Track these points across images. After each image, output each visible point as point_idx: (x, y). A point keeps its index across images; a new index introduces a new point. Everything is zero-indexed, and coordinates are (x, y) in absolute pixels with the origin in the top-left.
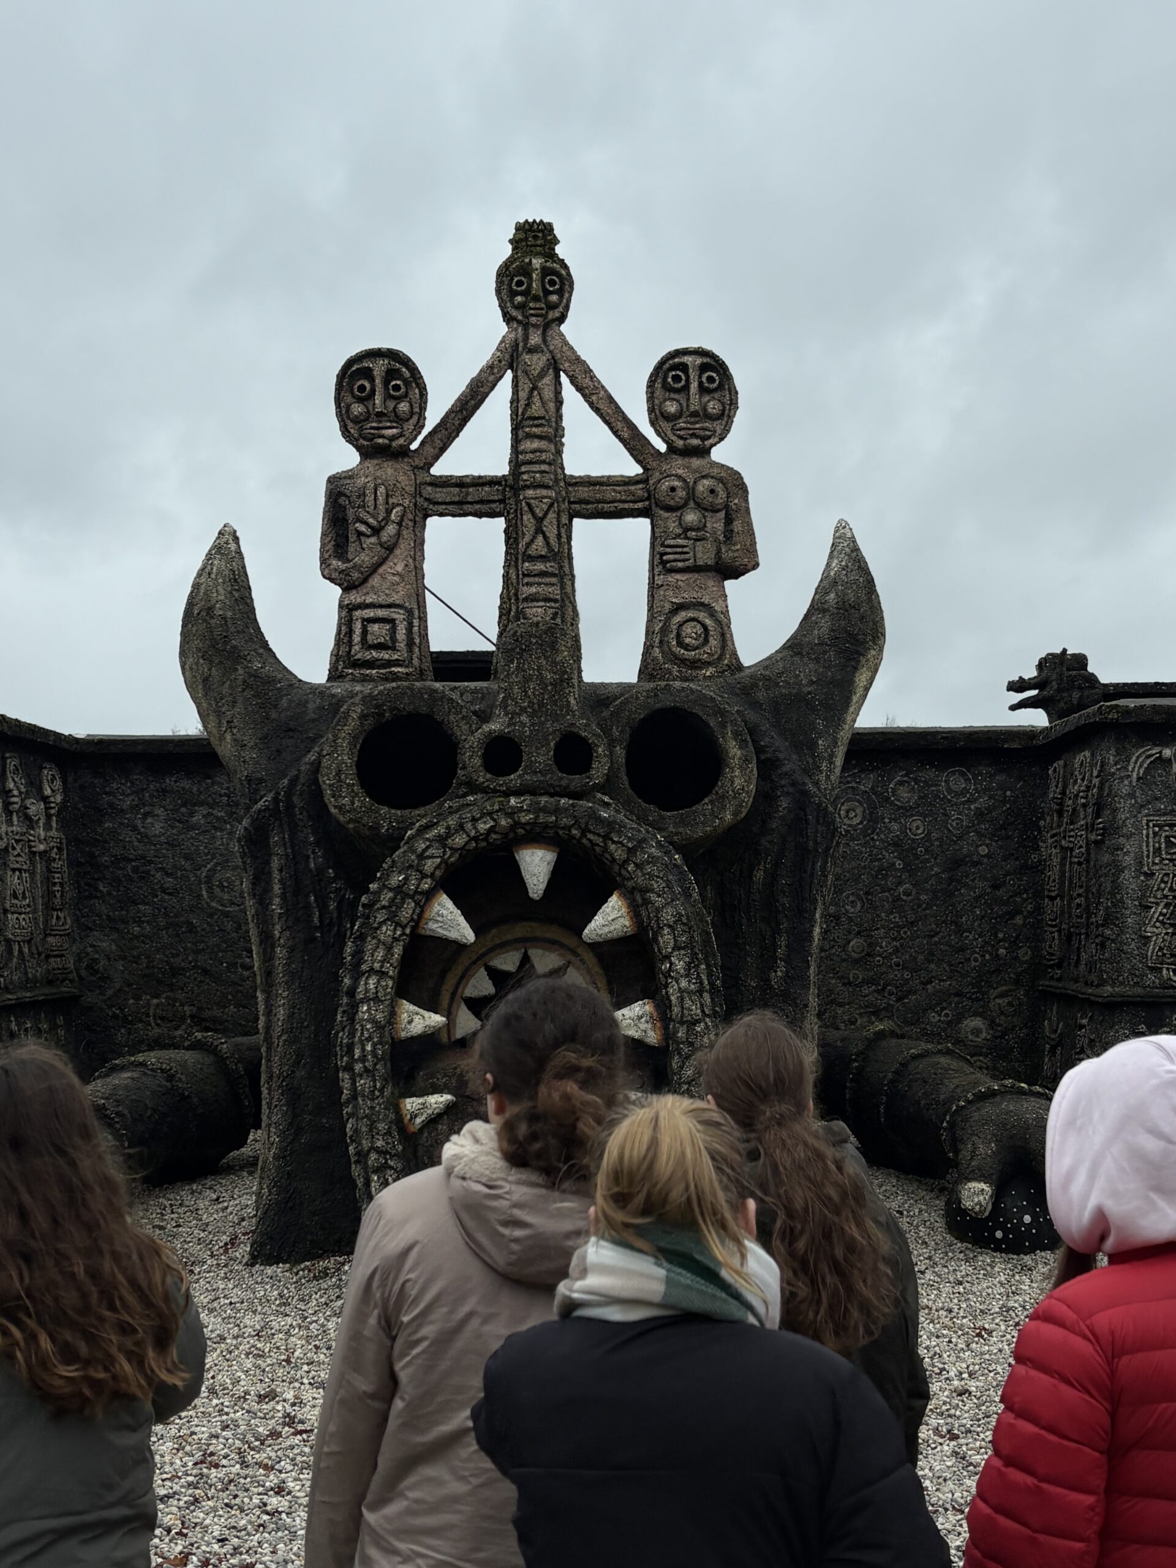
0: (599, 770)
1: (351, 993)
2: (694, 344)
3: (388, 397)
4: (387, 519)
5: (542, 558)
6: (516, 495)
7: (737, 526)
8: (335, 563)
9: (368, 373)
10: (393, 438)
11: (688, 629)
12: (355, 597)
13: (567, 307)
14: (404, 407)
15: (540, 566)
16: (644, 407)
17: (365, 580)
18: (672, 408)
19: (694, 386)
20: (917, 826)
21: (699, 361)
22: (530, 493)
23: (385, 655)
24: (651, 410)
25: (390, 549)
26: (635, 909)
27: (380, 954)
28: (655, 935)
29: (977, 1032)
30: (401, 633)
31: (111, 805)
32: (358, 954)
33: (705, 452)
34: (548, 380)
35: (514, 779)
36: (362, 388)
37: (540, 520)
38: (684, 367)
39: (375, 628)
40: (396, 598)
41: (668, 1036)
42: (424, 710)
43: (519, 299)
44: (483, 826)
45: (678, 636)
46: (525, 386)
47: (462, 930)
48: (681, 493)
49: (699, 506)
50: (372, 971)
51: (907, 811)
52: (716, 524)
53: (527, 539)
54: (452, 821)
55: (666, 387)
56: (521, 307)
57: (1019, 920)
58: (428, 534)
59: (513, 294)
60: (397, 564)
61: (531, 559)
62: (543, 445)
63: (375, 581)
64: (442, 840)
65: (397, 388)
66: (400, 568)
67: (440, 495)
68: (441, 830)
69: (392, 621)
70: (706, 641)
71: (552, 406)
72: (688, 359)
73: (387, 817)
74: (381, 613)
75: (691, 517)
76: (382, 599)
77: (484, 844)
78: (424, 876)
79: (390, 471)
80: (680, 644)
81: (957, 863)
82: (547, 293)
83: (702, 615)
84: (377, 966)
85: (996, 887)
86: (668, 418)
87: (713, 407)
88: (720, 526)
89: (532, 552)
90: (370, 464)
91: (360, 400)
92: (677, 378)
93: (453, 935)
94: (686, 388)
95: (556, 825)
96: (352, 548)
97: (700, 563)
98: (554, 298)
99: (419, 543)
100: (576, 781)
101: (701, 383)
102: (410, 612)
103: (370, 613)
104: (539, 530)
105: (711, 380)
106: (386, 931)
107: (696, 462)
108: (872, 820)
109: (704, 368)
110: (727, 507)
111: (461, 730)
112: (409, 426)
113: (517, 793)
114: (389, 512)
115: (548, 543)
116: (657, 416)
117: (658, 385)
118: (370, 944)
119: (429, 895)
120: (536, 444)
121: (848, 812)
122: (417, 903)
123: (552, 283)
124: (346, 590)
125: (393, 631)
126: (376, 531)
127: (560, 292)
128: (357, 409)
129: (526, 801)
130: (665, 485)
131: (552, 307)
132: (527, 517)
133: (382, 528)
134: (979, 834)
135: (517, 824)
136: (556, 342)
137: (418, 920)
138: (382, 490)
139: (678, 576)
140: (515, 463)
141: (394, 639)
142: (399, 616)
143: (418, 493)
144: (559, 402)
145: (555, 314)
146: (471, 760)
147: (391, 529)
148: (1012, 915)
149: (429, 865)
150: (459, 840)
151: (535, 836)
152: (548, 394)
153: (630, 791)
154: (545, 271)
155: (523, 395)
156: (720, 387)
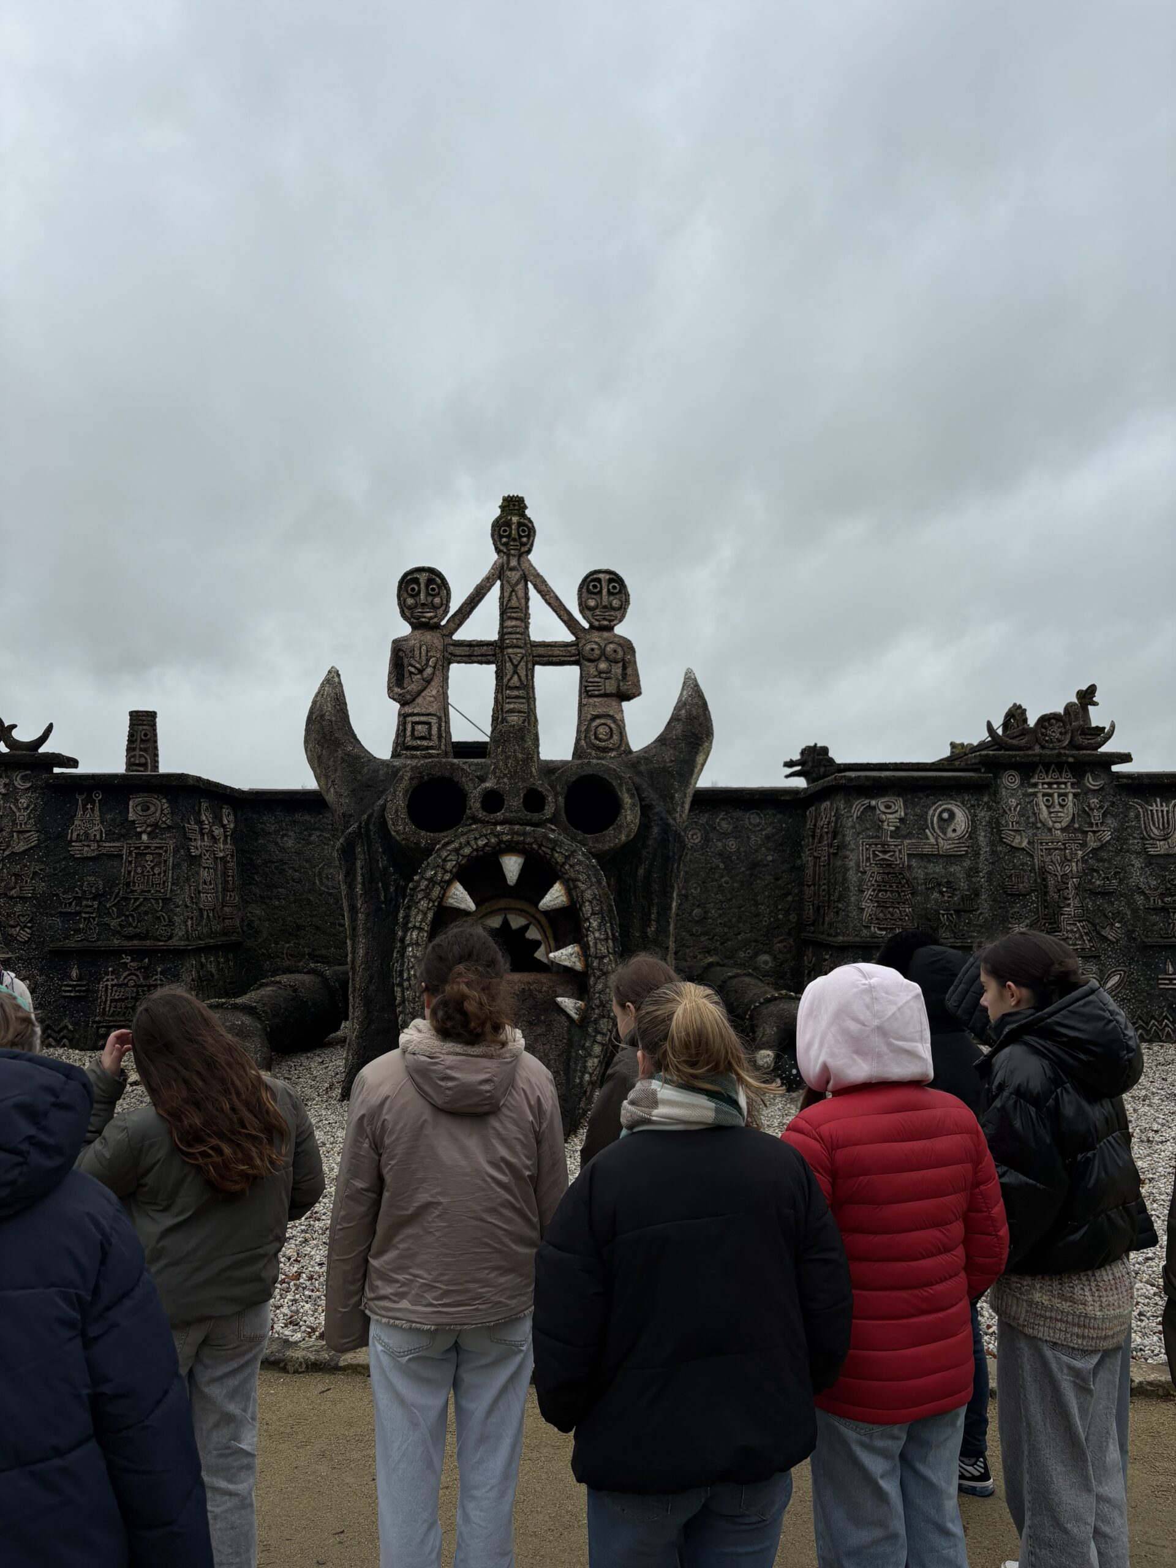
0: (549, 810)
1: (402, 940)
2: (604, 567)
3: (428, 594)
4: (427, 665)
5: (517, 688)
6: (502, 652)
7: (629, 671)
8: (397, 690)
9: (416, 581)
10: (431, 618)
11: (601, 730)
12: (408, 709)
13: (532, 545)
14: (437, 600)
15: (516, 693)
16: (576, 603)
17: (414, 700)
18: (592, 603)
19: (605, 591)
20: (732, 844)
21: (608, 577)
22: (510, 650)
23: (425, 743)
24: (580, 605)
25: (428, 682)
26: (569, 891)
27: (419, 918)
28: (581, 906)
29: (766, 963)
30: (434, 731)
31: (263, 830)
32: (407, 917)
33: (610, 629)
34: (521, 586)
35: (499, 815)
36: (413, 589)
37: (515, 666)
38: (599, 580)
39: (420, 727)
40: (432, 710)
41: (587, 965)
42: (447, 775)
43: (504, 540)
44: (481, 843)
45: (595, 733)
46: (508, 590)
47: (469, 904)
48: (597, 652)
49: (607, 659)
50: (415, 927)
51: (726, 835)
52: (617, 670)
53: (508, 677)
54: (463, 840)
55: (589, 592)
56: (506, 544)
57: (790, 898)
58: (451, 674)
59: (501, 537)
60: (432, 691)
61: (510, 688)
62: (518, 623)
63: (419, 700)
64: (457, 851)
65: (433, 589)
66: (434, 692)
67: (458, 651)
68: (456, 845)
69: (429, 724)
70: (611, 736)
71: (523, 601)
72: (601, 576)
73: (424, 837)
74: (423, 719)
75: (603, 666)
76: (424, 711)
77: (481, 853)
78: (446, 872)
79: (429, 637)
80: (596, 738)
81: (754, 865)
82: (520, 537)
83: (609, 722)
84: (418, 924)
85: (777, 879)
86: (590, 609)
87: (616, 603)
88: (619, 671)
89: (511, 684)
90: (418, 633)
91: (412, 596)
92: (595, 587)
93: (463, 906)
94: (600, 592)
95: (523, 842)
96: (406, 681)
97: (608, 692)
98: (524, 540)
99: (446, 679)
100: (535, 817)
101: (608, 590)
102: (440, 718)
103: (416, 719)
104: (515, 672)
105: (614, 587)
106: (424, 904)
107: (606, 634)
108: (706, 840)
109: (610, 581)
110: (623, 660)
111: (468, 786)
112: (440, 611)
113: (501, 823)
114: (428, 660)
115: (520, 680)
116: (583, 608)
117: (584, 590)
118: (414, 912)
119: (449, 883)
120: (514, 623)
121: (692, 835)
122: (442, 888)
123: (524, 531)
124: (403, 705)
125: (430, 729)
126: (421, 671)
127: (528, 536)
128: (410, 601)
129: (506, 828)
130: (588, 647)
131: (523, 544)
132: (508, 664)
133: (424, 670)
134: (768, 849)
135: (501, 842)
136: (525, 565)
137: (442, 897)
138: (424, 648)
139: (595, 699)
140: (502, 633)
141: (430, 734)
142: (433, 720)
143: (445, 649)
144: (527, 599)
145: (524, 549)
146: (475, 804)
147: (429, 670)
148: (786, 895)
149: (449, 865)
150: (467, 851)
151: (511, 848)
152: (521, 594)
153: (567, 823)
154: (520, 524)
155: (506, 594)
156: (620, 592)
